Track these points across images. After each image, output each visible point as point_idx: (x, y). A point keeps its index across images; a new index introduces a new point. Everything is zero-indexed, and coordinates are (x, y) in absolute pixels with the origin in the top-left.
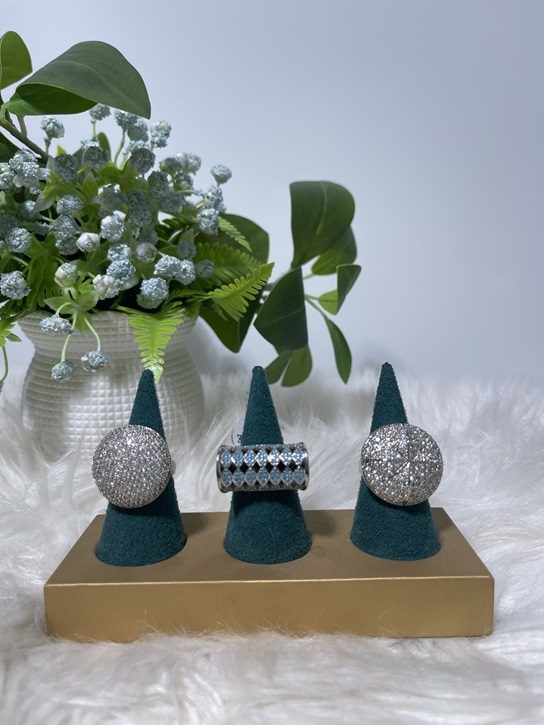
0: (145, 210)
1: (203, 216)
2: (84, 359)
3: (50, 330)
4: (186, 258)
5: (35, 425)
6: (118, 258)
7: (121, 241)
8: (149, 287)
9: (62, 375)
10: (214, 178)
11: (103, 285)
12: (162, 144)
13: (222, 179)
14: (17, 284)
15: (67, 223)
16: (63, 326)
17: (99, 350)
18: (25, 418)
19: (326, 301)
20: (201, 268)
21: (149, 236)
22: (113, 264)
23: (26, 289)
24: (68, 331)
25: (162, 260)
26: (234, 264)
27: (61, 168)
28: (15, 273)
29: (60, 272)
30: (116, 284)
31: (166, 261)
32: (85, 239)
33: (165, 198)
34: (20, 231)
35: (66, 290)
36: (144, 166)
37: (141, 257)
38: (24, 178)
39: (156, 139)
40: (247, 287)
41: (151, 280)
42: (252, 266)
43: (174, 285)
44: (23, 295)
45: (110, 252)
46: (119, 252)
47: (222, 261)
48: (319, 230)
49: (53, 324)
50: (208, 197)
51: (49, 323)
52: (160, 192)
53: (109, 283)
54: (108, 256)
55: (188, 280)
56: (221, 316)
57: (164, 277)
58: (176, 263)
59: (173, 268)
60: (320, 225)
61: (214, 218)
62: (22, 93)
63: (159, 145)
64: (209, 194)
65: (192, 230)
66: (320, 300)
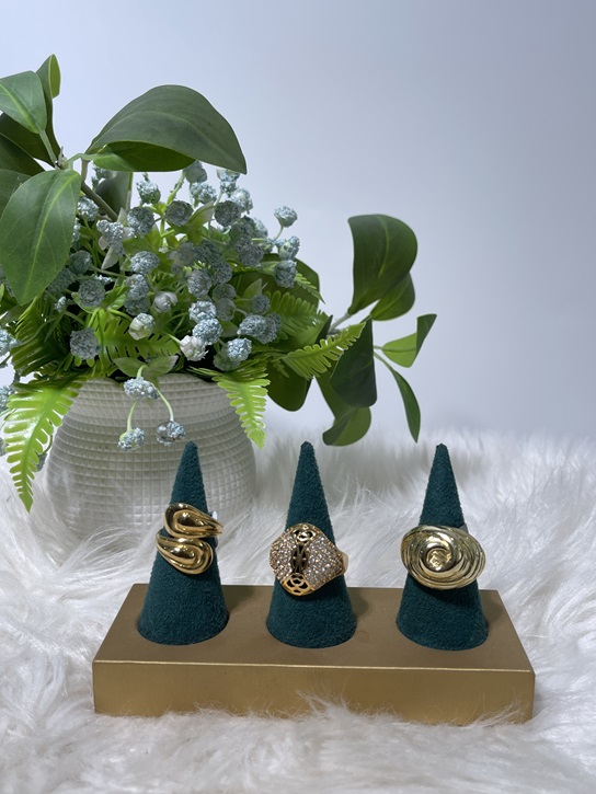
3: (135, 392)
4: (259, 314)
6: (205, 317)
8: (236, 349)
10: (277, 221)
11: (192, 346)
13: (286, 222)
16: (150, 389)
22: (199, 324)
24: (154, 395)
25: (247, 319)
30: (204, 346)
33: (246, 252)
36: (230, 220)
39: (227, 184)
40: (332, 347)
41: (236, 341)
43: (255, 342)
44: (95, 354)
45: (193, 311)
46: (204, 310)
48: (381, 271)
49: (140, 386)
50: (285, 248)
51: (134, 385)
52: (244, 247)
53: (197, 345)
54: (191, 316)
55: (270, 339)
56: (280, 373)
57: (249, 337)
58: (263, 321)
59: (260, 327)
60: (383, 266)
61: (292, 270)
62: (115, 148)
63: (229, 190)
64: (287, 244)
65: (260, 280)
66: (385, 350)
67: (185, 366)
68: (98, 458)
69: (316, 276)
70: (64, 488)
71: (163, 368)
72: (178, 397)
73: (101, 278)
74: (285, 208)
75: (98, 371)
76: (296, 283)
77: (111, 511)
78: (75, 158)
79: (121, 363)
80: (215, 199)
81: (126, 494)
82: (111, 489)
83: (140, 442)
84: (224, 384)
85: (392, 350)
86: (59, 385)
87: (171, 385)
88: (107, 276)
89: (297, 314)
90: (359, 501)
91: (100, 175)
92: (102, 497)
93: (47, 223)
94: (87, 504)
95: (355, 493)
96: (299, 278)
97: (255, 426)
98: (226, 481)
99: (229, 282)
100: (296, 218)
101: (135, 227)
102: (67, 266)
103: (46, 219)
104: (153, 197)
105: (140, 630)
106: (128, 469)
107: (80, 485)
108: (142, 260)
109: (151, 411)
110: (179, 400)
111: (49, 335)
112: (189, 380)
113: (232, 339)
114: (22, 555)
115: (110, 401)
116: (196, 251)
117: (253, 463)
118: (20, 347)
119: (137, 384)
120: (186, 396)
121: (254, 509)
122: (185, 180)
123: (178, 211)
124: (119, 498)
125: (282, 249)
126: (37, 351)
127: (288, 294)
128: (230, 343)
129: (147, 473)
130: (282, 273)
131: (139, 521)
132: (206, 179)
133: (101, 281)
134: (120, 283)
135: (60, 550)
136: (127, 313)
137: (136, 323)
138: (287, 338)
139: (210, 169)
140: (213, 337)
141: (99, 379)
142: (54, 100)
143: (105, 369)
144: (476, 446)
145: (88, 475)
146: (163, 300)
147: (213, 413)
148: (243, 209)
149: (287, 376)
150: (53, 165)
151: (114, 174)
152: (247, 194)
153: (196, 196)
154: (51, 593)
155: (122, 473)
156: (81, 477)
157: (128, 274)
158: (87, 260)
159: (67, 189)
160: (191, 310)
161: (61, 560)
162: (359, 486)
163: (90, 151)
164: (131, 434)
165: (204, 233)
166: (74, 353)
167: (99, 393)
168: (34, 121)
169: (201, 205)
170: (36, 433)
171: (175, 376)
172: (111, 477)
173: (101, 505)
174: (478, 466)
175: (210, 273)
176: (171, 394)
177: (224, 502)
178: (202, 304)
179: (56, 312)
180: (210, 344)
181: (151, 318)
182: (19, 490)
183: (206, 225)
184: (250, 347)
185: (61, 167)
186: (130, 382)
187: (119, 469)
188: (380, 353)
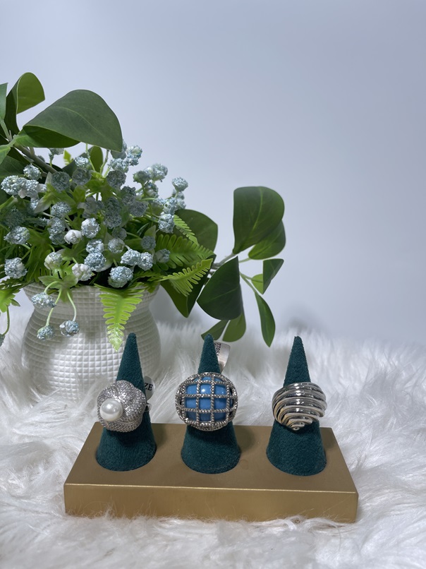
0: (117, 215)
1: (162, 220)
2: (62, 326)
3: (38, 303)
5: (30, 367)
6: (94, 251)
7: (96, 238)
8: (116, 273)
9: (45, 336)
10: (174, 188)
11: (79, 271)
12: (134, 163)
13: (180, 188)
14: (16, 268)
15: (58, 223)
16: (48, 301)
17: (74, 320)
18: (23, 359)
19: (257, 281)
20: (159, 256)
21: (119, 233)
22: (89, 256)
23: (24, 271)
24: (51, 305)
25: (127, 253)
26: (187, 251)
27: (56, 183)
28: (16, 259)
29: (48, 259)
30: (89, 271)
31: (131, 254)
32: (70, 235)
34: (21, 229)
35: (56, 271)
36: (116, 184)
37: (112, 249)
38: (27, 192)
39: (130, 160)
40: (192, 275)
41: (118, 268)
42: (201, 252)
44: (21, 276)
45: (88, 246)
46: (94, 246)
47: (178, 249)
48: (255, 226)
49: (40, 300)
51: (37, 299)
52: (129, 203)
53: (84, 270)
54: (87, 249)
57: (128, 266)
60: (256, 222)
61: (170, 221)
66: (253, 280)
74: (179, 178)
79: (44, 280)
100: (186, 186)
113: (115, 267)
125: (165, 207)
128: (114, 269)
130: (163, 222)
178: (94, 242)
180: (95, 269)
188: (250, 281)
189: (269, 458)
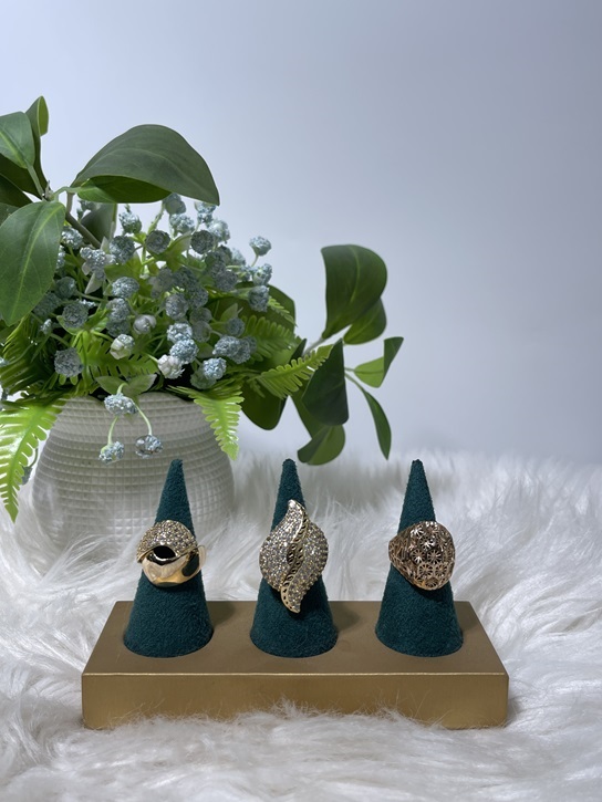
0: (203, 291)
1: (254, 293)
3: (115, 407)
4: (233, 335)
6: (181, 338)
8: (212, 367)
10: (252, 250)
11: (168, 365)
13: (261, 251)
19: (363, 373)
21: (203, 315)
22: (176, 344)
25: (221, 340)
30: (180, 364)
31: (227, 341)
33: (221, 278)
39: (204, 215)
40: (303, 367)
41: (211, 361)
43: (230, 362)
45: (171, 333)
46: (181, 333)
48: (353, 298)
49: (119, 402)
50: (259, 274)
52: (219, 273)
53: (174, 363)
54: (169, 337)
55: (244, 359)
56: (256, 393)
57: (224, 358)
58: (237, 342)
59: (234, 347)
60: (354, 293)
61: (265, 295)
62: (97, 181)
63: (205, 221)
64: (260, 271)
65: (236, 305)
66: (357, 372)
67: (163, 385)
68: (81, 474)
69: (292, 302)
70: (48, 504)
71: (143, 386)
72: (157, 415)
73: (85, 302)
74: (259, 238)
75: (81, 389)
76: (269, 308)
77: (93, 523)
78: (61, 191)
79: (102, 381)
80: (192, 229)
81: (107, 508)
82: (93, 503)
83: (120, 455)
84: (200, 401)
85: (362, 372)
86: (44, 403)
87: (150, 403)
88: (91, 301)
89: (272, 337)
90: (329, 512)
91: (85, 207)
92: (84, 511)
93: (33, 251)
94: (70, 517)
95: (326, 505)
96: (272, 303)
97: (229, 439)
98: (204, 496)
99: (205, 306)
100: (269, 247)
101: (117, 254)
102: (53, 292)
103: (32, 247)
104: (134, 227)
105: (126, 644)
106: (109, 483)
107: (64, 499)
108: (123, 285)
109: (132, 429)
110: (158, 418)
111: (35, 355)
112: (168, 399)
113: (207, 359)
114: (7, 566)
115: (93, 419)
116: (174, 277)
117: (231, 479)
118: (8, 367)
119: (116, 399)
120: (165, 414)
121: (230, 522)
122: (165, 212)
123: (156, 240)
124: (100, 511)
125: (256, 276)
126: (24, 371)
127: (263, 318)
128: (206, 363)
129: (127, 487)
130: (256, 298)
131: (119, 533)
132: (184, 211)
133: (85, 306)
134: (103, 307)
135: (43, 561)
136: (109, 335)
137: (117, 344)
138: (262, 359)
139: (188, 201)
140: (189, 356)
141: (82, 397)
142: (42, 138)
143: (88, 387)
144: (447, 466)
145: (71, 489)
146: (143, 322)
147: (191, 431)
148: (220, 240)
149: (263, 396)
150: (39, 197)
151: (98, 206)
152: (224, 225)
153: (175, 227)
154: (32, 602)
155: (103, 487)
156: (65, 492)
157: (111, 298)
158: (72, 286)
159: (52, 219)
160: (169, 331)
161: (44, 570)
162: (329, 499)
163: (75, 185)
164: (111, 447)
165: (182, 260)
166: (58, 371)
167: (83, 411)
168: (22, 157)
169: (179, 235)
170: (22, 447)
171: (155, 394)
172: (93, 491)
173: (84, 518)
174: (449, 485)
175: (187, 298)
176: (150, 411)
177: (202, 515)
178: (179, 326)
179: (42, 333)
180: (187, 363)
181: (131, 338)
182: (5, 501)
183: (184, 254)
184: (224, 367)
185: (48, 200)
186: (110, 397)
187: (101, 483)
188: (352, 374)
189: (379, 638)
